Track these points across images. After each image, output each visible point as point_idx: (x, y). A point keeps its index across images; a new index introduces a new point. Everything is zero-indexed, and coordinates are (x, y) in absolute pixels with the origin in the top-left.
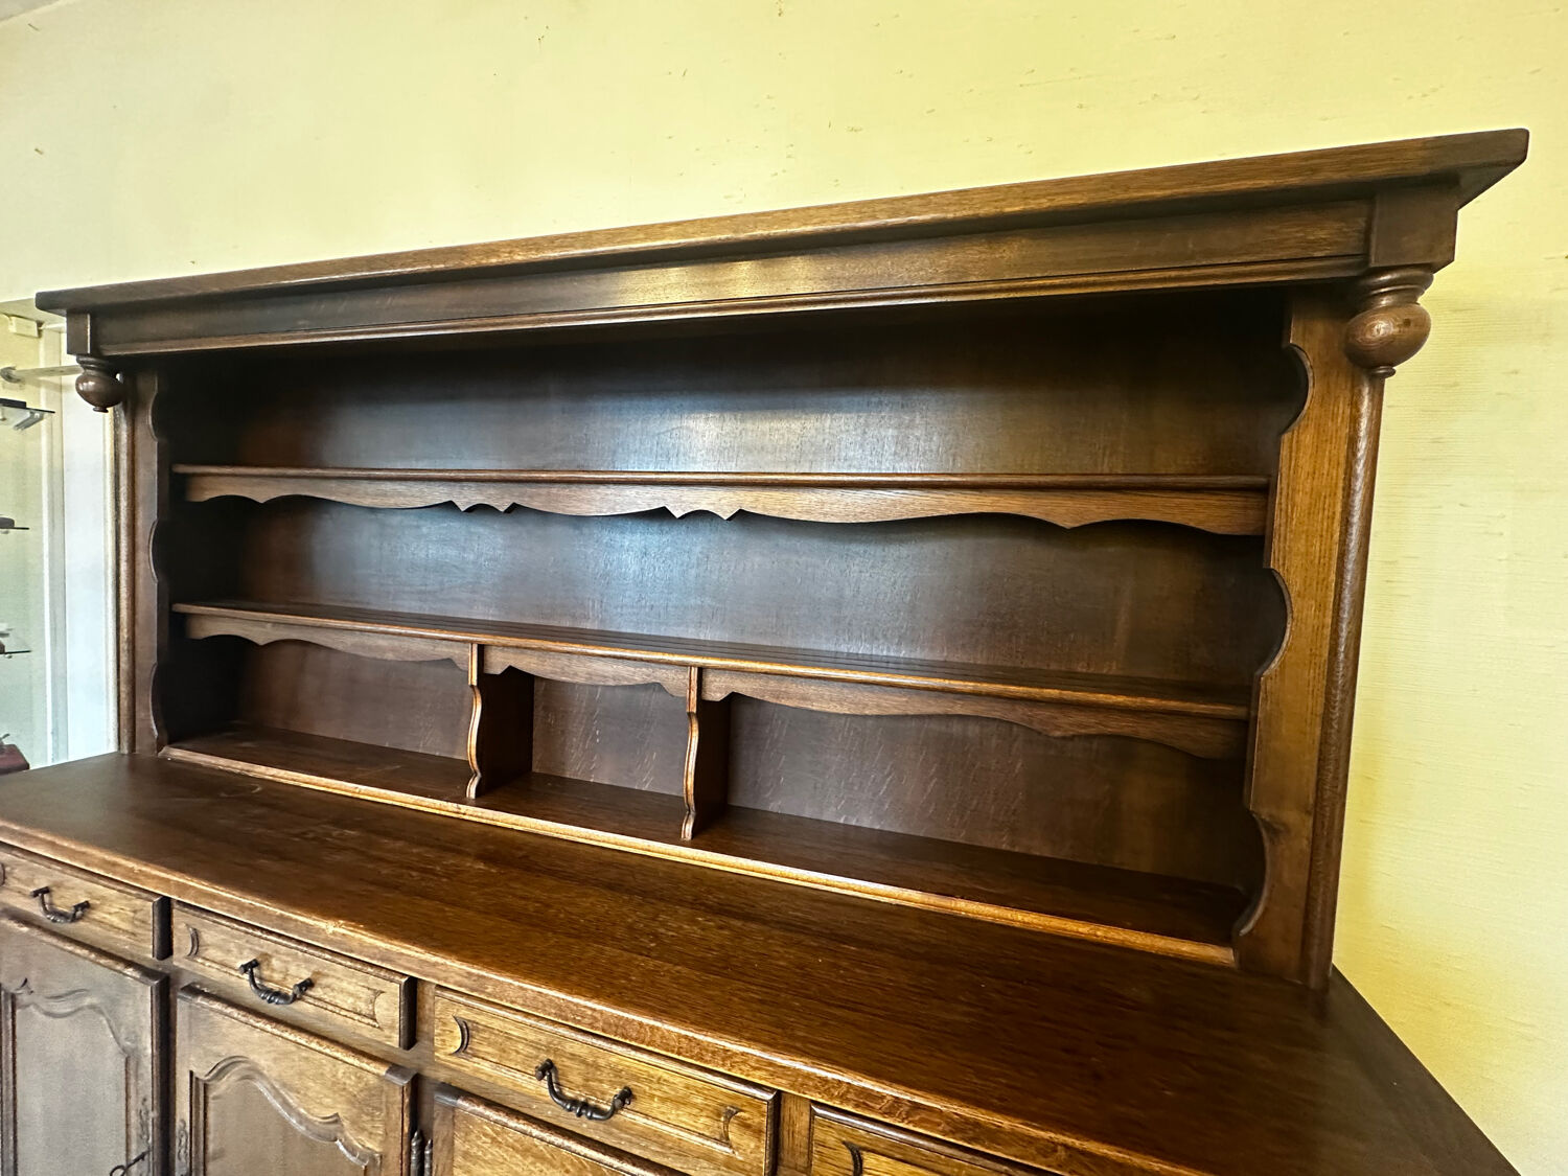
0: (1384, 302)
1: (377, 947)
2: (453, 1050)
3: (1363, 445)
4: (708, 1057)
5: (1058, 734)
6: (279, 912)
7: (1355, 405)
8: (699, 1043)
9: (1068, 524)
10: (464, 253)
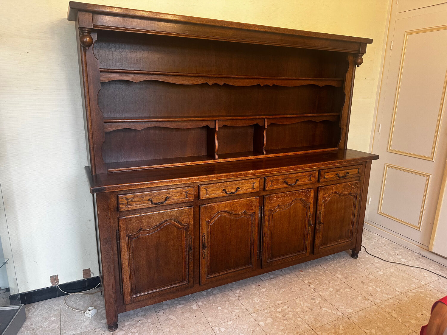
0: (360, 57)
1: (261, 171)
2: (269, 186)
3: (354, 75)
4: (313, 166)
5: (318, 121)
6: (239, 173)
7: (353, 69)
8: (311, 165)
9: (321, 86)
10: (244, 25)
